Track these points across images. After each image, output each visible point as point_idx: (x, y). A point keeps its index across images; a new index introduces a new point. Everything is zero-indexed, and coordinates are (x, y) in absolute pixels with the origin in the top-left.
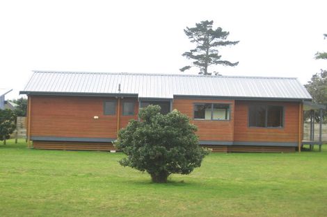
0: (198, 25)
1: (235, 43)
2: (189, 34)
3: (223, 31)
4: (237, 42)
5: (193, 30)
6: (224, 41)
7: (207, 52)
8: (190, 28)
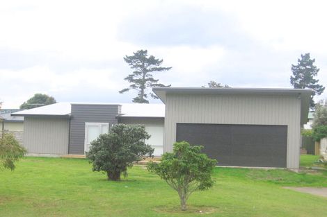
0: (136, 54)
1: (168, 69)
2: (128, 62)
3: (155, 59)
4: (170, 68)
5: (132, 58)
6: (158, 67)
7: (144, 77)
8: (128, 56)
